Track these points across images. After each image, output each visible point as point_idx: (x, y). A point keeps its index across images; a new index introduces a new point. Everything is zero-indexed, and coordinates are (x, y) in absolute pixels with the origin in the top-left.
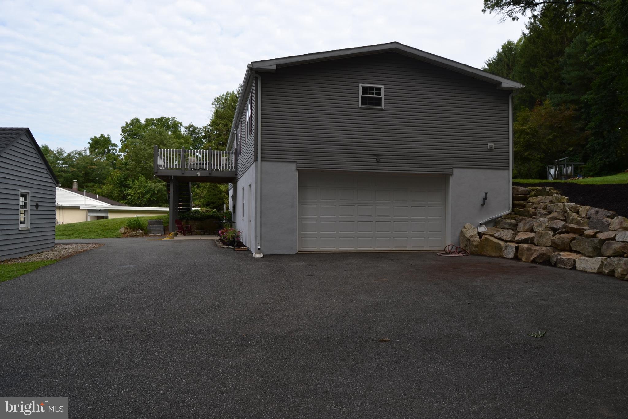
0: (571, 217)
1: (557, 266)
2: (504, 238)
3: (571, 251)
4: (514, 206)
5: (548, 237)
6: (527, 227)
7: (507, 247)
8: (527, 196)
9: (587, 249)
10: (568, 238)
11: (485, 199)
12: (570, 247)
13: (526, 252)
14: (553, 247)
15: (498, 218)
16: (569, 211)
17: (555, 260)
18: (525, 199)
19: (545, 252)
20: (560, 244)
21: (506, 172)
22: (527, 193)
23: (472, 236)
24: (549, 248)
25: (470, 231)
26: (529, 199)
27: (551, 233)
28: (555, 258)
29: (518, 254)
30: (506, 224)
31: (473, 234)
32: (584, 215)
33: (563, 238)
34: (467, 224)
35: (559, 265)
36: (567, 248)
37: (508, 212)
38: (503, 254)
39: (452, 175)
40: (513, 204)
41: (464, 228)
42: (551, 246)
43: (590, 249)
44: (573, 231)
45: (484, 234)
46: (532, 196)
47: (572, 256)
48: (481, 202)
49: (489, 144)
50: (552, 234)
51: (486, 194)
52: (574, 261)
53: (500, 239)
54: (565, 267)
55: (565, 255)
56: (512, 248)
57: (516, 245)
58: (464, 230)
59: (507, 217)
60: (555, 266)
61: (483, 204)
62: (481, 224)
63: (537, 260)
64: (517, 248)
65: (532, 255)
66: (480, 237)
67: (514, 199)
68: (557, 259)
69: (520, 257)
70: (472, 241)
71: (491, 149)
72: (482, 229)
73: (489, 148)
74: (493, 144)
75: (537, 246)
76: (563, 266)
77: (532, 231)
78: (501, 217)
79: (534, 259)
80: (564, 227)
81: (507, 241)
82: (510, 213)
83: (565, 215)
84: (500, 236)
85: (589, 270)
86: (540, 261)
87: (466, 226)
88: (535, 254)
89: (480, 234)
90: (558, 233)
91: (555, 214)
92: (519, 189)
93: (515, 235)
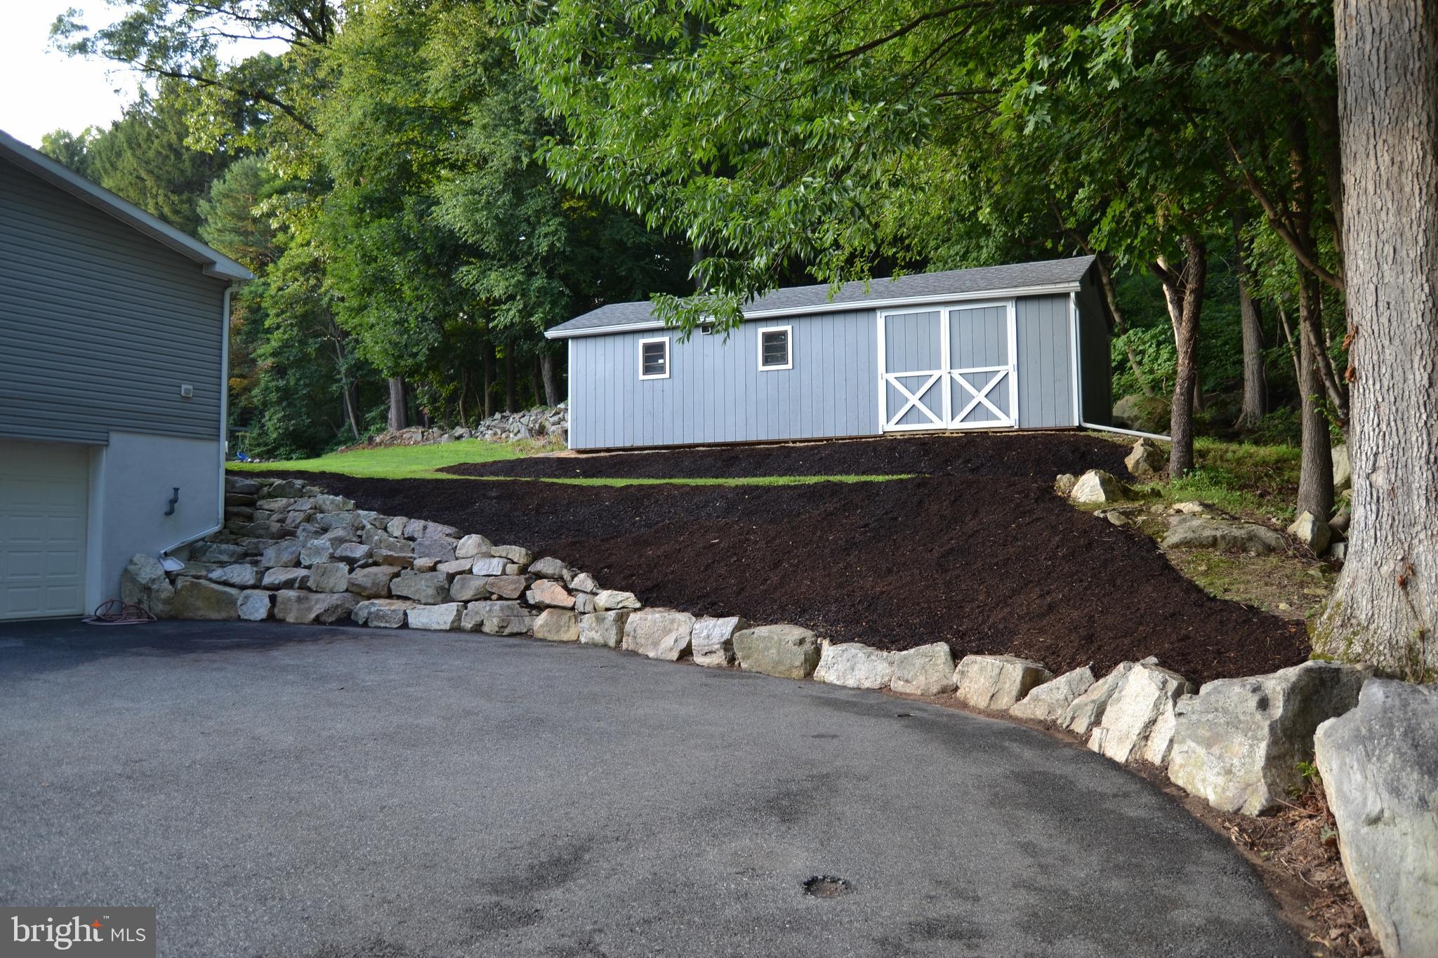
0: (376, 537)
1: (370, 625)
2: (232, 581)
3: (390, 596)
4: (228, 516)
5: (339, 574)
6: (286, 557)
7: (247, 598)
8: (255, 496)
9: (425, 591)
10: (385, 575)
11: (174, 501)
12: (389, 589)
13: (296, 606)
14: (351, 592)
15: (197, 541)
16: (369, 526)
17: (365, 615)
18: (252, 504)
19: (339, 602)
20: (369, 585)
21: (213, 445)
22: (253, 490)
23: (154, 580)
24: (345, 594)
25: (148, 571)
26: (259, 503)
27: (344, 567)
28: (366, 611)
29: (276, 610)
30: (221, 552)
31: (154, 577)
32: (397, 533)
33: (376, 575)
34: (138, 556)
35: (376, 623)
36: (384, 593)
37: (217, 528)
38: (240, 613)
39: (107, 446)
40: (226, 512)
41: (131, 562)
42: (347, 591)
43: (431, 591)
44: (389, 561)
45: (178, 575)
46: (263, 498)
47: (398, 605)
48: (166, 508)
49: (184, 387)
50: (347, 568)
51: (176, 490)
52: (405, 614)
53: (226, 583)
54: (388, 625)
55: (382, 605)
56: (261, 601)
57: (270, 593)
58: (131, 568)
59: (217, 538)
60: (365, 624)
61: (170, 513)
62: (166, 554)
63: (323, 618)
64: (273, 599)
65: (310, 609)
66: (172, 582)
67: (228, 502)
68: (370, 613)
69: (279, 615)
70: (158, 591)
71: (186, 399)
72: (173, 565)
73: (183, 393)
74: (191, 387)
75: (316, 592)
76: (383, 625)
77: (298, 564)
78: (203, 539)
79: (318, 617)
80: (370, 554)
81: (243, 588)
82: (220, 532)
83: (359, 533)
84: (225, 578)
85: (435, 627)
86: (330, 620)
87: (135, 560)
88: (318, 606)
89: (171, 577)
90: (359, 566)
91: (340, 533)
92: (236, 482)
93: (261, 574)
